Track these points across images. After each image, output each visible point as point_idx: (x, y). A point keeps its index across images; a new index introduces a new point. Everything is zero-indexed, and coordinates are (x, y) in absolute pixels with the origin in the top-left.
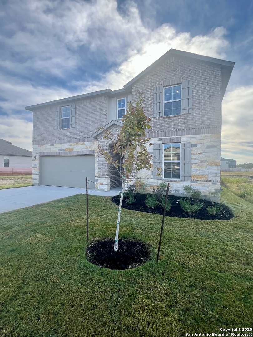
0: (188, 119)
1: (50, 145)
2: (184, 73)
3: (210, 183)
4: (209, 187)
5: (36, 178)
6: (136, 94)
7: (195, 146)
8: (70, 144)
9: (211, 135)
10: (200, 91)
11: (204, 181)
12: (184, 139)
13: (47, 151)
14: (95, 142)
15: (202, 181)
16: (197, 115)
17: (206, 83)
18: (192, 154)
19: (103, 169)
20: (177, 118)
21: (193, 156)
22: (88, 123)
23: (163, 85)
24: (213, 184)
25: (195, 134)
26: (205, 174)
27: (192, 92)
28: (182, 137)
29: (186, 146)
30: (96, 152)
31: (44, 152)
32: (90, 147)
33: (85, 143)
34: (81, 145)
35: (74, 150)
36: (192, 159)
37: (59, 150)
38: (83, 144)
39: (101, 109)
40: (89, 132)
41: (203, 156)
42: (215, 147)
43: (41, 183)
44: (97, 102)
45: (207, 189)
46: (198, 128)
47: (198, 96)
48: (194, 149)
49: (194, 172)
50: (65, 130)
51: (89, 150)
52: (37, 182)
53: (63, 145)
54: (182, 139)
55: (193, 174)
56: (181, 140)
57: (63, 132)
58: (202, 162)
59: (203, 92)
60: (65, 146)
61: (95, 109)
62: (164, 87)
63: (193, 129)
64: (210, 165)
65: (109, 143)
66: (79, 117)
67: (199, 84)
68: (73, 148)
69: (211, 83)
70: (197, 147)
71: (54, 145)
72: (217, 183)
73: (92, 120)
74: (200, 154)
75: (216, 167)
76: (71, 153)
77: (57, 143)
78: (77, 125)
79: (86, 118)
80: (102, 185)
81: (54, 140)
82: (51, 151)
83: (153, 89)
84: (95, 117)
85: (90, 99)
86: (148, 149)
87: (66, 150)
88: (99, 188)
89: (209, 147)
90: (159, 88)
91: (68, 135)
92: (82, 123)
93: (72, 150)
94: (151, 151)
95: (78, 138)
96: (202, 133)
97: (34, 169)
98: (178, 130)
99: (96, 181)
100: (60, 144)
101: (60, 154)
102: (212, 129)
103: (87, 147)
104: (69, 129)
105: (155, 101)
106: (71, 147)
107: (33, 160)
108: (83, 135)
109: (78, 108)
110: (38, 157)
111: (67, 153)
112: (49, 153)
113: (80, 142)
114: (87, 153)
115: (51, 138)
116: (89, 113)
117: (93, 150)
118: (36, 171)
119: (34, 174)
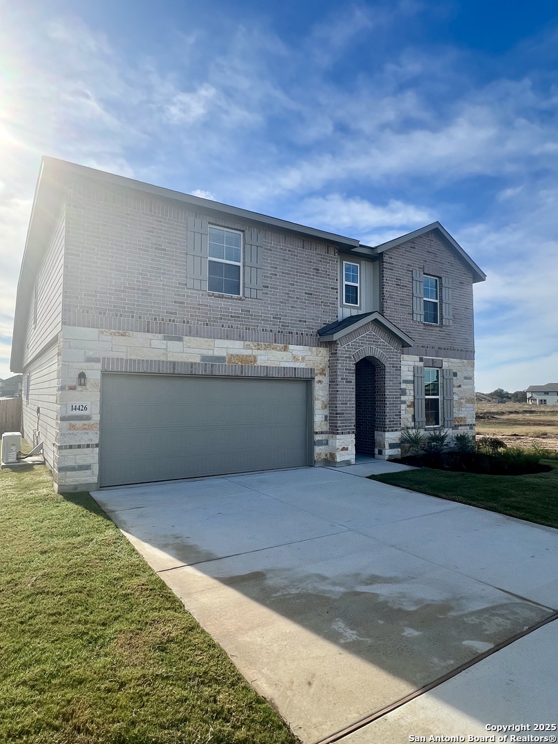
2: (443, 263)
5: (85, 463)
8: (247, 343)
9: (467, 361)
10: (458, 297)
12: (446, 364)
14: (314, 349)
15: (462, 426)
16: (456, 330)
18: (454, 387)
20: (436, 328)
21: (454, 390)
22: (298, 298)
24: (470, 429)
25: (455, 358)
26: (464, 416)
27: (452, 296)
28: (444, 359)
29: (448, 373)
30: (316, 372)
31: (133, 357)
32: (303, 358)
33: (291, 347)
34: (281, 350)
35: (259, 363)
36: (453, 393)
37: (203, 358)
38: (285, 349)
40: (300, 321)
41: (462, 389)
44: (318, 254)
46: (457, 350)
47: (457, 304)
48: (455, 380)
49: (455, 413)
52: (91, 476)
56: (442, 364)
58: (461, 398)
61: (314, 269)
62: (423, 274)
64: (467, 403)
65: (359, 357)
66: (273, 274)
68: (255, 357)
70: (457, 376)
71: (185, 338)
73: (309, 294)
74: (459, 386)
76: (248, 370)
77: (197, 335)
78: (266, 293)
79: (293, 285)
80: (346, 452)
81: (184, 322)
82: (169, 359)
83: (412, 271)
84: (315, 288)
85: (303, 241)
86: (407, 374)
87: (230, 359)
88: (338, 459)
89: (466, 378)
90: (418, 272)
91: (239, 317)
92: (283, 293)
93: (251, 362)
94: (411, 378)
95: (271, 330)
96: (461, 358)
97: (70, 424)
98: (439, 348)
99: (319, 445)
100: (207, 339)
101: (208, 372)
102: (468, 353)
103: (295, 359)
104: (240, 299)
105: (414, 292)
106: (248, 352)
107: (67, 388)
108: (284, 326)
109: (271, 250)
110: (94, 375)
111: (235, 368)
112: (159, 365)
113: (275, 343)
114: (295, 375)
115: (171, 313)
116: (300, 273)
117: (309, 367)
118: (81, 432)
119: (71, 447)
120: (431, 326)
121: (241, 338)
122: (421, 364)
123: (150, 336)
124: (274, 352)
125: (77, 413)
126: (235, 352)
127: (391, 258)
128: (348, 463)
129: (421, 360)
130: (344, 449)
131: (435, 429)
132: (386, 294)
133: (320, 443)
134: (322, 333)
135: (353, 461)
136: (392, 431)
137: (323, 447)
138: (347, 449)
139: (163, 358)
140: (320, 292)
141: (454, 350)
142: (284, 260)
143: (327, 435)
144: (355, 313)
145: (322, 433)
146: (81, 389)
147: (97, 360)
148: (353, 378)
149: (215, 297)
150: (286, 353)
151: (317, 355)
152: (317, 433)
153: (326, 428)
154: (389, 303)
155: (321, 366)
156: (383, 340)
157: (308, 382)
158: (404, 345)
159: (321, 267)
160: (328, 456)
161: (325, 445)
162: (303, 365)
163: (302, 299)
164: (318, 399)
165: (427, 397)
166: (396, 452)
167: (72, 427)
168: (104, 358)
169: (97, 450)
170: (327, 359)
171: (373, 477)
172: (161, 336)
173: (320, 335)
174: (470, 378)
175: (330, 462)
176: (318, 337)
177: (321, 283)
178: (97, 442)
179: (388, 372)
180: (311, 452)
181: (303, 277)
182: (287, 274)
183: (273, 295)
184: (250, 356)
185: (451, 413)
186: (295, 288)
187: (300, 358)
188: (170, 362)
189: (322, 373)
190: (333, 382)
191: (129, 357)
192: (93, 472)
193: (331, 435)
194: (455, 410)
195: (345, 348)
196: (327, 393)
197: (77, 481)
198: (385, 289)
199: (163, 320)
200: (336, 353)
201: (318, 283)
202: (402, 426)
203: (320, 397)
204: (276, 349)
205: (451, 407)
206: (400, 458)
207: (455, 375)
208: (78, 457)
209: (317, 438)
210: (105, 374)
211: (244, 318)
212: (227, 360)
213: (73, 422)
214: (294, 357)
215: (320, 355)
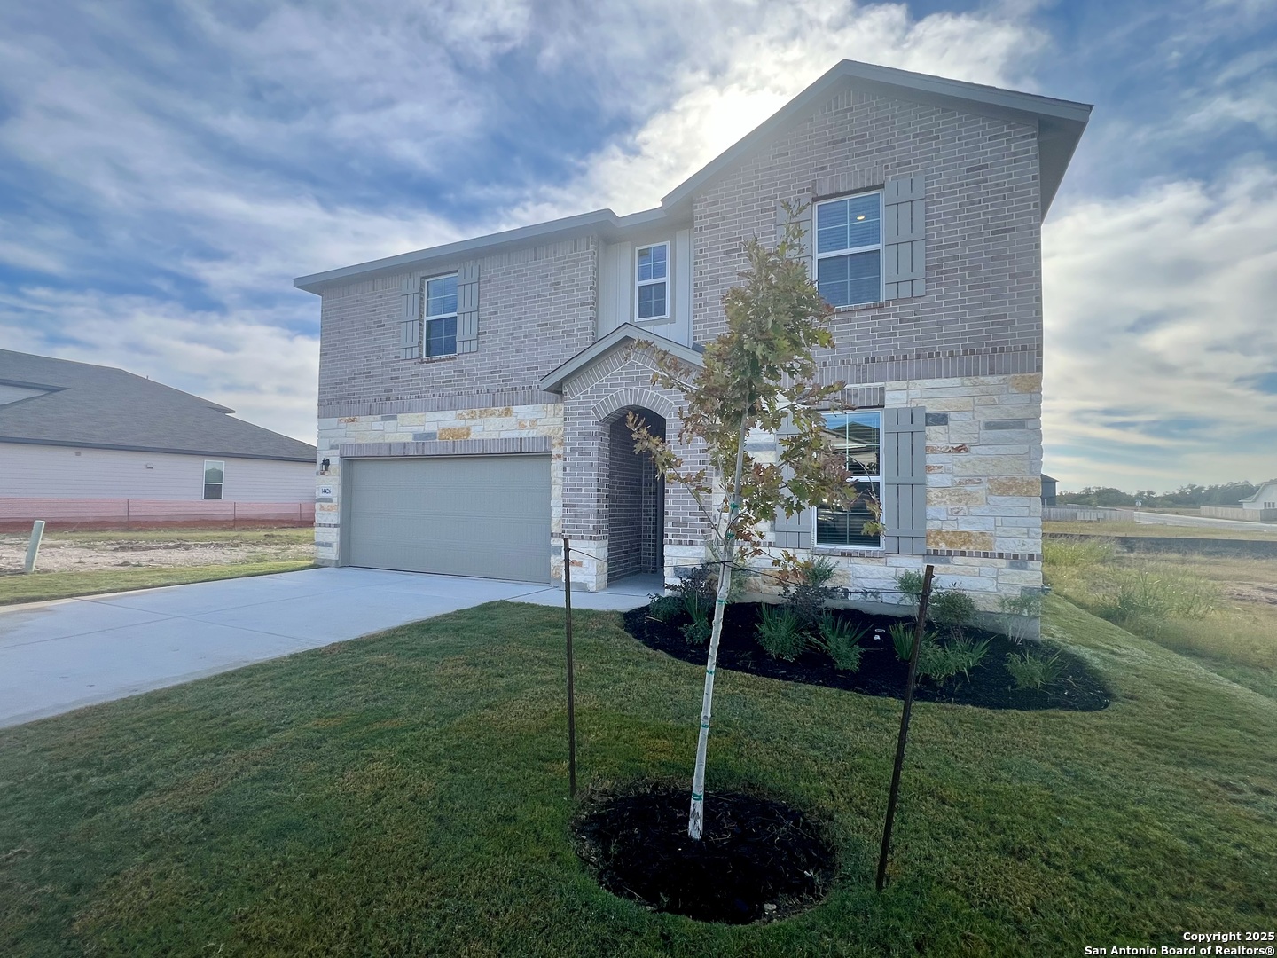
0: (909, 320)
1: (384, 419)
2: (893, 147)
3: (1003, 563)
4: (996, 578)
5: (328, 541)
6: (706, 228)
7: (941, 419)
8: (460, 412)
9: (1001, 377)
10: (957, 212)
11: (978, 555)
12: (898, 395)
13: (369, 438)
14: (551, 407)
15: (970, 554)
16: (946, 303)
17: (978, 182)
18: (929, 450)
19: (582, 506)
20: (869, 314)
21: (932, 459)
22: (525, 337)
23: (813, 193)
24: (1012, 566)
25: (939, 377)
26: (980, 528)
27: (927, 217)
28: (889, 385)
29: (905, 420)
30: (554, 442)
31: (360, 442)
32: (533, 423)
33: (515, 409)
34: (500, 416)
35: (471, 437)
36: (929, 468)
37: (416, 437)
38: (507, 413)
39: (577, 285)
40: (528, 369)
41: (971, 457)
42: (1020, 424)
43: (346, 561)
44: (559, 259)
45: (990, 586)
46: (951, 354)
47: (950, 233)
48: (935, 434)
49: (938, 518)
50: (441, 360)
51: (531, 435)
52: (332, 554)
53: (430, 416)
54: (888, 396)
55: (932, 526)
56: (882, 398)
57: (433, 368)
58: (970, 481)
59: (967, 217)
60: (438, 422)
61: (552, 285)
62: (814, 200)
63: (931, 356)
64: (999, 495)
65: (606, 410)
66: (491, 314)
67: (951, 187)
68: (468, 429)
69: (997, 185)
70: (946, 424)
71: (399, 416)
72: (1031, 564)
73: (542, 325)
74: (958, 450)
75: (1025, 501)
76: (461, 447)
77: (410, 410)
78: (484, 342)
79: (520, 318)
81: (398, 398)
82: (387, 441)
84: (554, 314)
87: (441, 434)
89: (996, 425)
91: (451, 381)
92: (503, 335)
93: (463, 435)
95: (488, 391)
97: (320, 505)
99: (555, 554)
100: (418, 414)
101: (420, 452)
102: (1006, 356)
106: (461, 423)
107: (320, 474)
108: (506, 381)
110: (335, 460)
111: (447, 445)
112: (379, 448)
113: (494, 406)
114: (521, 449)
115: (388, 391)
116: (532, 297)
117: (543, 434)
118: (328, 513)
119: (320, 526)
121: (453, 407)
123: (372, 418)
124: (493, 419)
125: (325, 495)
126: (446, 425)
130: (574, 564)
133: (558, 551)
138: (579, 564)
139: (381, 441)
140: (561, 318)
142: (508, 287)
145: (559, 535)
146: (327, 474)
147: (337, 447)
148: (593, 447)
150: (506, 419)
151: (554, 415)
152: (553, 535)
159: (566, 277)
163: (533, 336)
164: (556, 483)
167: (322, 508)
168: (341, 445)
169: (336, 530)
172: (379, 417)
177: (563, 303)
178: (338, 522)
179: (672, 431)
181: (535, 302)
182: (510, 306)
183: (491, 341)
184: (462, 428)
185: (915, 518)
186: (520, 323)
187: (528, 424)
188: (387, 444)
189: (562, 442)
191: (357, 442)
192: (333, 550)
194: (937, 513)
195: (579, 398)
197: (324, 556)
199: (381, 400)
201: (559, 303)
203: (559, 481)
204: (494, 414)
205: (916, 504)
207: (938, 420)
208: (324, 535)
209: (554, 542)
210: (343, 460)
211: (457, 381)
212: (438, 435)
213: (323, 504)
214: (520, 423)
215: (560, 415)
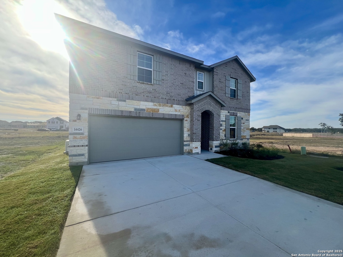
4: (247, 141)
5: (80, 153)
8: (155, 103)
9: (247, 113)
12: (238, 114)
14: (184, 107)
15: (244, 139)
21: (242, 125)
23: (230, 76)
25: (242, 112)
26: (245, 135)
29: (239, 118)
30: (185, 116)
37: (135, 109)
38: (172, 106)
48: (242, 121)
53: (142, 103)
55: (242, 135)
58: (244, 128)
64: (247, 130)
67: (244, 83)
74: (244, 123)
76: (155, 115)
77: (132, 99)
78: (163, 83)
79: (175, 79)
80: (197, 149)
81: (126, 94)
82: (120, 109)
83: (226, 76)
84: (185, 81)
85: (180, 61)
86: (223, 118)
88: (194, 152)
89: (246, 120)
90: (228, 77)
91: (151, 92)
92: (171, 83)
93: (157, 111)
94: (224, 120)
95: (165, 98)
96: (245, 112)
97: (74, 136)
98: (236, 108)
99: (186, 146)
100: (137, 101)
101: (138, 115)
102: (247, 110)
103: (176, 111)
104: (152, 85)
105: (226, 85)
106: (155, 107)
107: (72, 121)
108: (171, 97)
109: (165, 64)
110: (85, 115)
111: (150, 114)
112: (115, 112)
113: (167, 104)
114: (176, 117)
115: (120, 89)
116: (178, 75)
117: (182, 114)
118: (79, 140)
119: (74, 146)
120: (233, 99)
121: (152, 101)
122: (229, 114)
123: (111, 99)
124: (167, 107)
125: (77, 131)
126: (150, 107)
127: (217, 70)
128: (198, 153)
129: (229, 112)
130: (196, 148)
131: (234, 140)
132: (215, 85)
133: (186, 145)
134: (187, 100)
135: (200, 153)
136: (216, 141)
137: (187, 147)
138: (197, 148)
139: (116, 109)
140: (187, 83)
141: (242, 109)
142: (171, 69)
143: (189, 142)
144: (202, 93)
145: (187, 141)
146: (79, 121)
147: (86, 109)
148: (200, 119)
149: (141, 83)
150: (171, 108)
151: (185, 109)
152: (185, 141)
153: (189, 139)
154: (216, 89)
155: (187, 114)
156: (213, 103)
157: (181, 120)
158: (222, 106)
159: (187, 73)
160: (190, 150)
161: (188, 146)
162: (179, 113)
163: (179, 86)
164: (185, 127)
165: (231, 127)
166: (218, 149)
167: (75, 138)
168: (89, 108)
169: (87, 147)
170: (189, 111)
171: (207, 160)
172: (116, 99)
173: (187, 101)
174: (248, 120)
175: (190, 153)
176: (186, 102)
177: (187, 79)
178: (87, 144)
179: (215, 117)
180: (183, 149)
181: (180, 76)
182: (172, 75)
183: (166, 83)
184: (156, 109)
185: (240, 134)
186: (176, 81)
187: (178, 110)
188: (120, 110)
189: (187, 117)
190: (192, 121)
191: (101, 108)
192: (85, 157)
193: (191, 142)
194: (242, 133)
195: (197, 106)
196: (189, 125)
197: (78, 161)
198: (214, 83)
199: (116, 92)
200: (193, 108)
201: (186, 79)
202: (220, 139)
203: (186, 127)
204: (168, 106)
205: (240, 131)
206: (219, 151)
207: (242, 119)
208: (78, 151)
209: (185, 143)
210: (90, 115)
211: (153, 93)
212: (146, 110)
213: (75, 136)
214: (176, 110)
215: (186, 109)
